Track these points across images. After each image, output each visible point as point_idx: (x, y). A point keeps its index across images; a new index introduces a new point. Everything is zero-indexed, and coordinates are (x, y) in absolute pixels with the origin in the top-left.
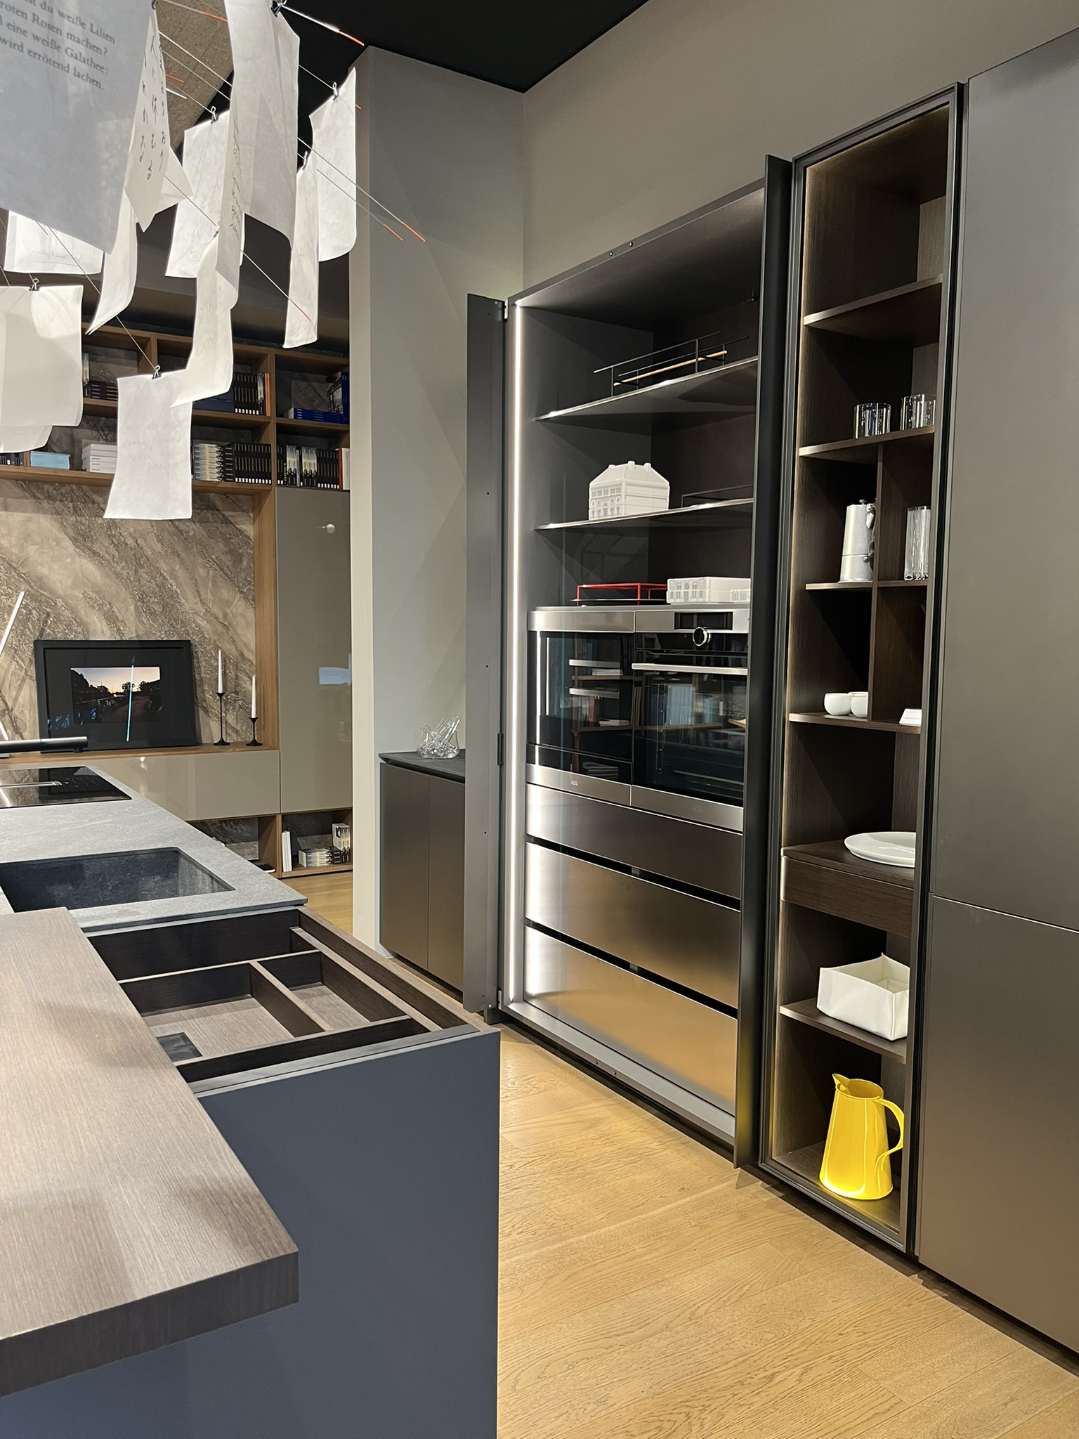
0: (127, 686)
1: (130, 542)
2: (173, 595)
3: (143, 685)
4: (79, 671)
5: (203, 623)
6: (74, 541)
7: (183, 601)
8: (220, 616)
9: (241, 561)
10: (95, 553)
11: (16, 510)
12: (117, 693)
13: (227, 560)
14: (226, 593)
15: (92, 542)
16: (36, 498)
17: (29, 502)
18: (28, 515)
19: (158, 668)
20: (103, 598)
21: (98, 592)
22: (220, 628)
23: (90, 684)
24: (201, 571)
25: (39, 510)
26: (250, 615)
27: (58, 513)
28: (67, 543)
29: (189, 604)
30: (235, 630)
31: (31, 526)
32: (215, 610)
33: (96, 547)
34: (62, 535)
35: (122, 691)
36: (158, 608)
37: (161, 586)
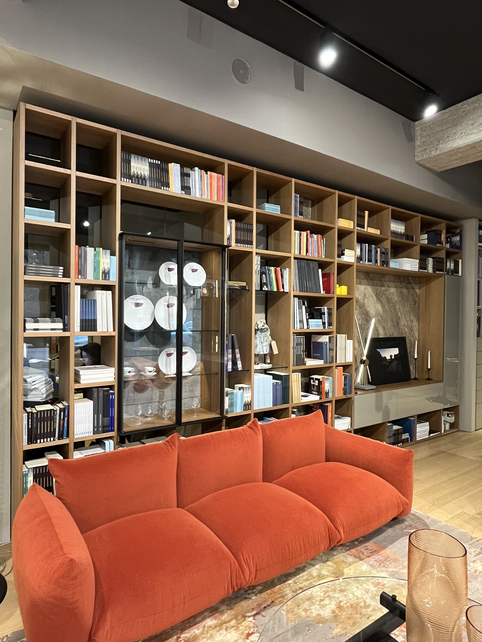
0: (391, 356)
1: (389, 297)
2: (399, 318)
3: (395, 355)
4: (378, 350)
5: (406, 329)
6: (376, 296)
7: (402, 320)
8: (410, 327)
9: (415, 304)
10: (381, 301)
11: (363, 285)
12: (389, 359)
13: (413, 303)
14: (412, 317)
15: (381, 297)
16: (368, 279)
17: (366, 281)
18: (366, 286)
19: (398, 348)
20: (382, 319)
21: (381, 317)
22: (410, 331)
23: (382, 355)
24: (407, 308)
25: (369, 285)
26: (417, 325)
27: (373, 285)
28: (375, 297)
29: (403, 322)
30: (413, 332)
31: (366, 291)
32: (410, 324)
33: (382, 300)
34: (373, 295)
35: (390, 358)
36: (395, 324)
37: (397, 314)
